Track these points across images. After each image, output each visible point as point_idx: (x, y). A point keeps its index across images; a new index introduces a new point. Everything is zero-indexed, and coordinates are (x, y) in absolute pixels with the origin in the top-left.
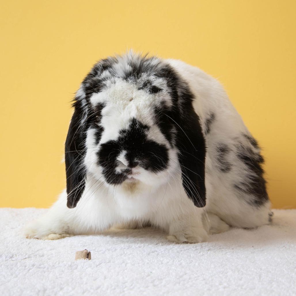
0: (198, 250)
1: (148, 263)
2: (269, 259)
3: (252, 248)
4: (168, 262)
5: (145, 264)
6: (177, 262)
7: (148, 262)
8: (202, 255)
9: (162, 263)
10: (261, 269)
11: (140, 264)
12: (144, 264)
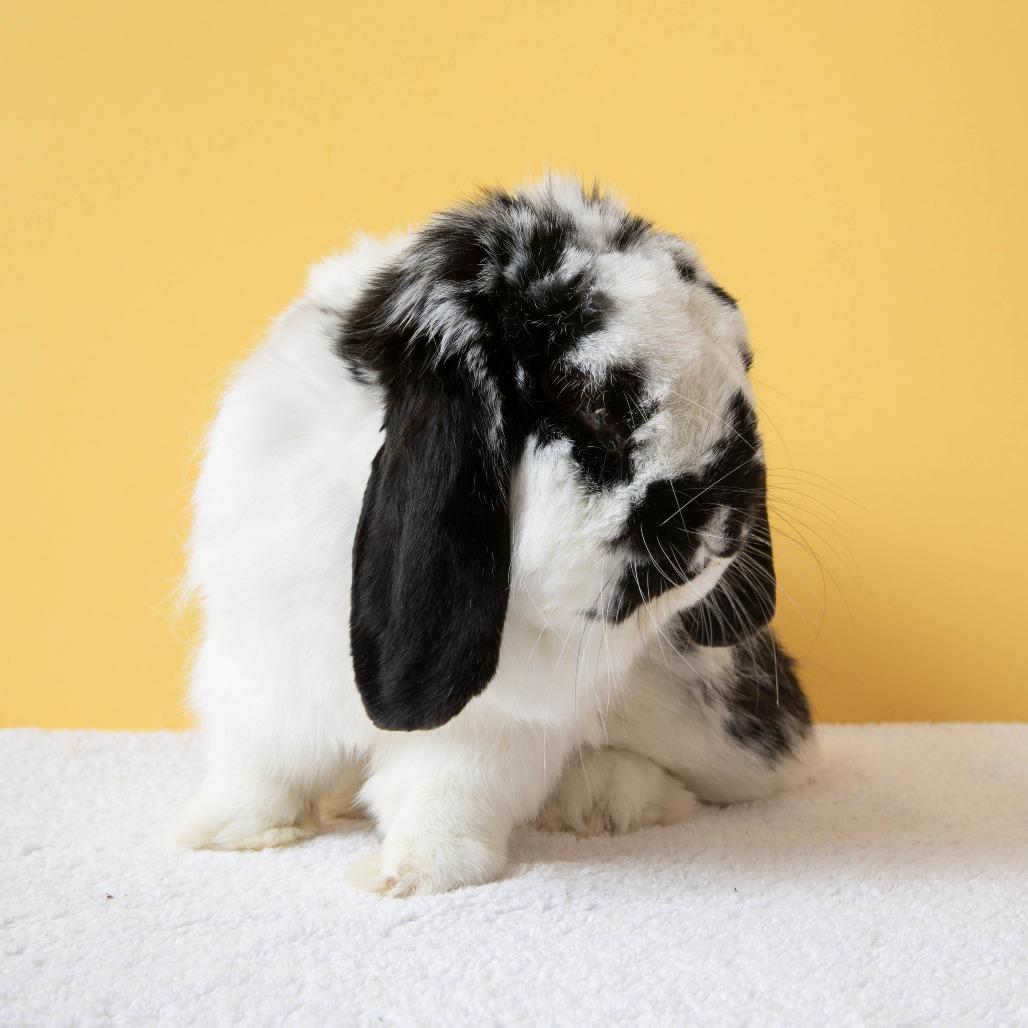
0: (553, 910)
1: (376, 979)
2: (782, 947)
3: (734, 897)
4: (446, 971)
5: (367, 981)
6: (476, 970)
7: (377, 974)
8: (565, 933)
9: (425, 977)
10: (752, 994)
11: (350, 985)
12: (363, 982)
